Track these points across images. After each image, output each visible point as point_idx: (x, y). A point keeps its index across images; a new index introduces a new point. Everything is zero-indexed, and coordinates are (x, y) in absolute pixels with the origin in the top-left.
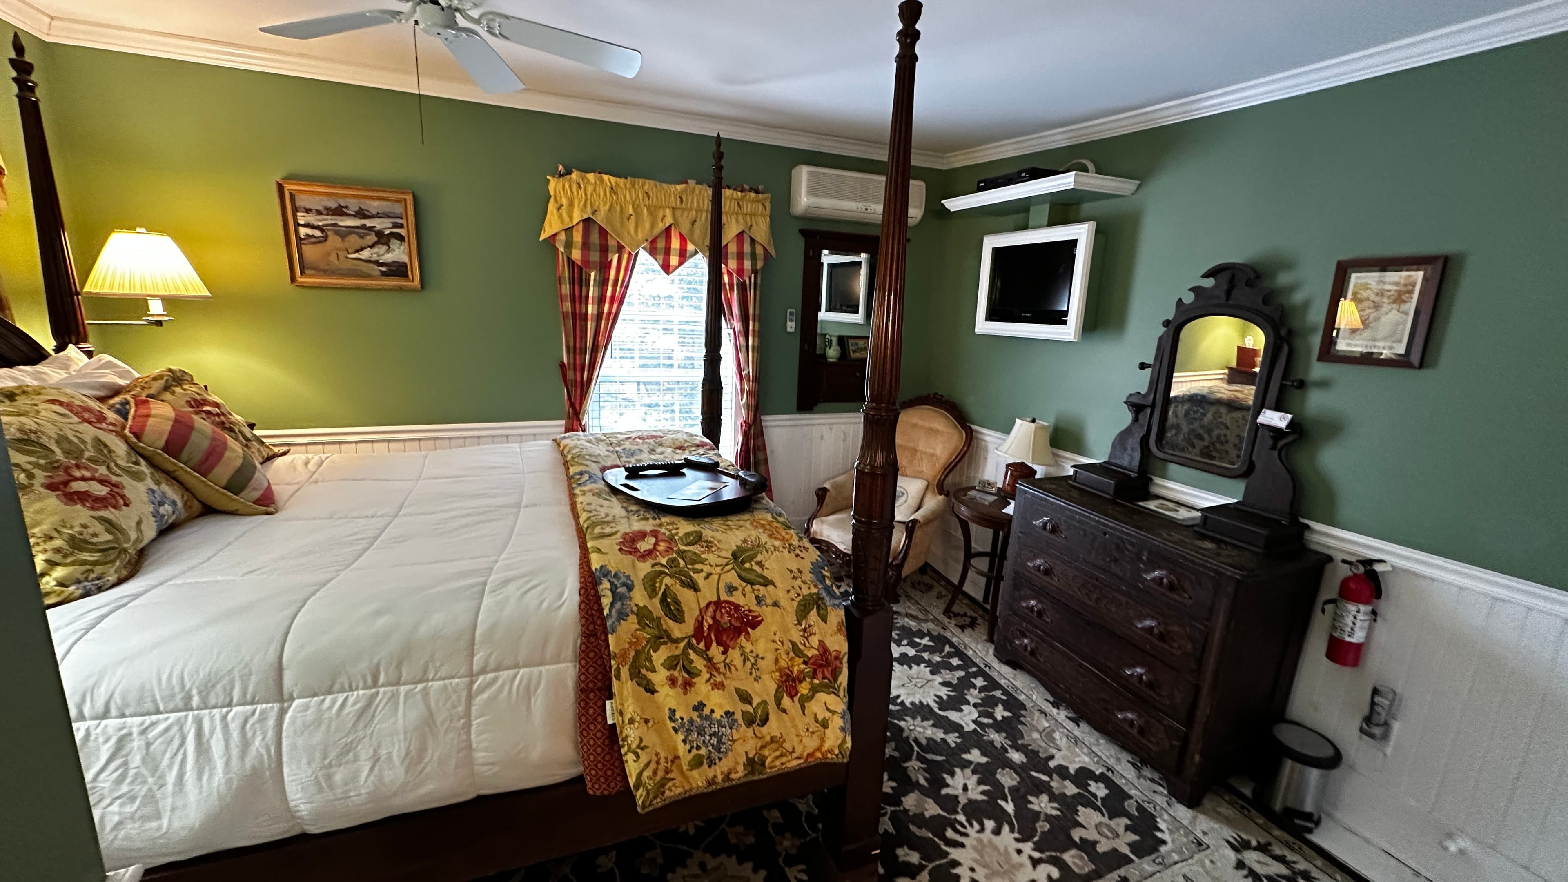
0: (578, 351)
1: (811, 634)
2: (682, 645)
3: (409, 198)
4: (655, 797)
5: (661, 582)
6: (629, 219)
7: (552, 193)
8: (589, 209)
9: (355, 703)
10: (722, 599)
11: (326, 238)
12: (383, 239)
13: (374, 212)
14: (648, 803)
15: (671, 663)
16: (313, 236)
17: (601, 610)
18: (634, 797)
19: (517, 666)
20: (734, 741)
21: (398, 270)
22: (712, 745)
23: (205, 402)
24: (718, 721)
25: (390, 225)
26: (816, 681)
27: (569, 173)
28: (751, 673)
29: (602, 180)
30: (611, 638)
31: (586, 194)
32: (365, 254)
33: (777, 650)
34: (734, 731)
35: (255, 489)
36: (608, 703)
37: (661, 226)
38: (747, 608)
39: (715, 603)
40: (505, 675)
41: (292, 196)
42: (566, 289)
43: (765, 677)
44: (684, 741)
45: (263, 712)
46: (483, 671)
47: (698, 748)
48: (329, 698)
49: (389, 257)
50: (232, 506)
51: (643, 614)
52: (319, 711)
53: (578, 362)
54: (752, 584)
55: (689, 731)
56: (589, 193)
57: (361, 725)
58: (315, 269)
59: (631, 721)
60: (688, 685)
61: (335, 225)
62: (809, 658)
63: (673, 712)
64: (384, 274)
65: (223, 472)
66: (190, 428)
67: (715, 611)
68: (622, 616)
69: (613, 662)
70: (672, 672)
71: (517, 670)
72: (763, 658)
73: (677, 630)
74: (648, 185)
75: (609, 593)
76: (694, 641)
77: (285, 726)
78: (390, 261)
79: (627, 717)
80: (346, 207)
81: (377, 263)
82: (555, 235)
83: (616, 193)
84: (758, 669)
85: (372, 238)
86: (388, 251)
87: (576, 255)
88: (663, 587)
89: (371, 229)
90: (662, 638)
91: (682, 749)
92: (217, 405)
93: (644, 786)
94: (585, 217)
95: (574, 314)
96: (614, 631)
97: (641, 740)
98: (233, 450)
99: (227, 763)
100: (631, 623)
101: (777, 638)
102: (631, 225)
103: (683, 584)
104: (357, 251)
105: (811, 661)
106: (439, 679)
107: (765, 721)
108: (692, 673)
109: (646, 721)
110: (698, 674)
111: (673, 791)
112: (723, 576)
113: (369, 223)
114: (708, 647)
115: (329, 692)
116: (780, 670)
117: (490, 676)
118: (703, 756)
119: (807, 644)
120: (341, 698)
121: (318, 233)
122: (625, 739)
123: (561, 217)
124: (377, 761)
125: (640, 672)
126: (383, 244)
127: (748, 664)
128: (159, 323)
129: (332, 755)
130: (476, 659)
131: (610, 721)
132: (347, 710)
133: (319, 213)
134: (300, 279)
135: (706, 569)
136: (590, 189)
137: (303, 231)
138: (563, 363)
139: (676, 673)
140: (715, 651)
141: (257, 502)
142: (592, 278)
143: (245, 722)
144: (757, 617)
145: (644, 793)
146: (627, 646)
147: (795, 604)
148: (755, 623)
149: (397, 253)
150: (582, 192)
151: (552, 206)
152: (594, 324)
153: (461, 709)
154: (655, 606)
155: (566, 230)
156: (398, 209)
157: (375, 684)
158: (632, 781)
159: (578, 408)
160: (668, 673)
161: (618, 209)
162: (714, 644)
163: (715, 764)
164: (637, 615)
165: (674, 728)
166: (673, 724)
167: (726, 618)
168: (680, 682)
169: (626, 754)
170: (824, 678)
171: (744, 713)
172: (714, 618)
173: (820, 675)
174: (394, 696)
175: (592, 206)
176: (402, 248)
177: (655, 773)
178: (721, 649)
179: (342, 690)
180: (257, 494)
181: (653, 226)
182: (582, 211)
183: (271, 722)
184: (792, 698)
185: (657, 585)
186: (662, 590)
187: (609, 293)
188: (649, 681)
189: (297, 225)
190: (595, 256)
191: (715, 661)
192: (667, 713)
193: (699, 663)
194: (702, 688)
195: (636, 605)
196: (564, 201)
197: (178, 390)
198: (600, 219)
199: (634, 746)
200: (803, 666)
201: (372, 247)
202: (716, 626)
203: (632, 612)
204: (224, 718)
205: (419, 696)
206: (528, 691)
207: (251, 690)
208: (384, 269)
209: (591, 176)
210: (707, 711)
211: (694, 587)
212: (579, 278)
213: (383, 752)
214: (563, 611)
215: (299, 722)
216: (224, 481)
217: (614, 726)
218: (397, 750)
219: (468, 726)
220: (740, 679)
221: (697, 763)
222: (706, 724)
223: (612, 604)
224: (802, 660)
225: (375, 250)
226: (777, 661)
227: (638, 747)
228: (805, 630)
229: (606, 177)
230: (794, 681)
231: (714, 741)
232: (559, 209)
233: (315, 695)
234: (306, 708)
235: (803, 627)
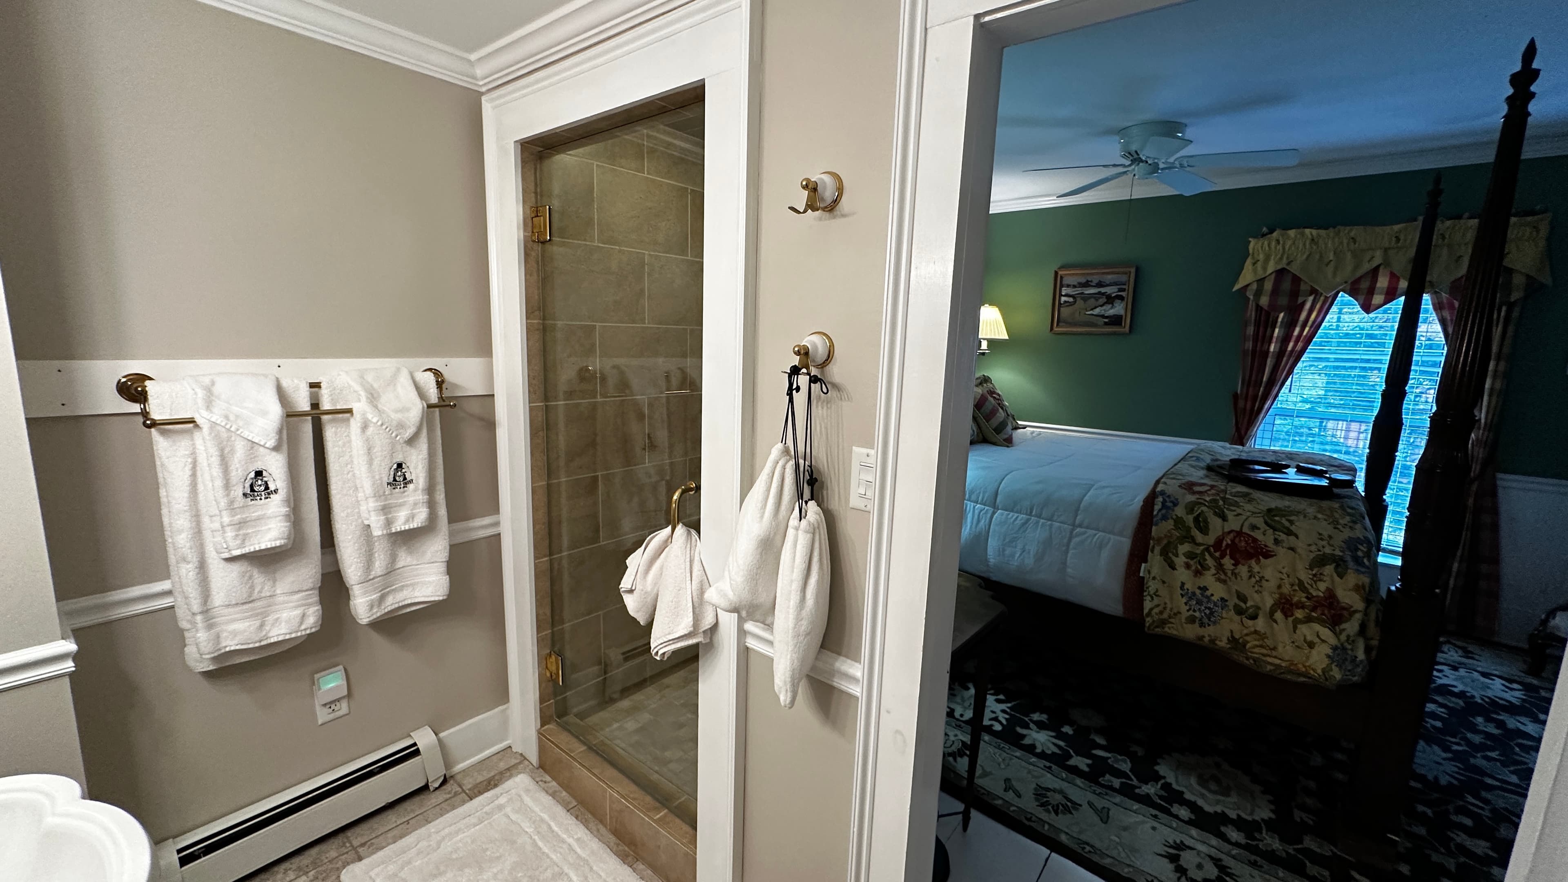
0: (1252, 383)
1: (1320, 580)
2: (1202, 548)
3: (1133, 270)
4: (1157, 627)
5: (1199, 508)
6: (1327, 265)
7: (1251, 251)
8: (1285, 261)
9: (1021, 520)
10: (1243, 531)
11: (1075, 302)
12: (1110, 300)
13: (1108, 283)
14: (1152, 627)
15: (1190, 555)
16: (1068, 302)
17: (1153, 510)
18: (1145, 621)
19: (1097, 529)
20: (1222, 618)
21: (1116, 320)
22: (1205, 613)
23: (994, 393)
24: (1214, 602)
25: (1117, 290)
26: (1314, 614)
27: (1271, 231)
28: (1254, 587)
29: (1303, 234)
30: (1154, 528)
31: (1284, 249)
32: (1097, 311)
33: (1282, 579)
34: (1224, 612)
35: (1005, 434)
36: (1143, 565)
37: (1367, 267)
38: (1263, 543)
39: (1237, 532)
40: (1091, 532)
41: (1062, 277)
42: (1251, 330)
43: (1266, 594)
44: (1186, 604)
45: (987, 510)
46: (1080, 526)
47: (1194, 611)
48: (1012, 514)
49: (1112, 312)
50: (994, 440)
51: (1179, 522)
52: (1007, 518)
53: (1250, 393)
54: (1275, 529)
55: (1190, 599)
56: (1287, 247)
57: (1021, 532)
58: (1064, 322)
59: (1154, 578)
60: (1198, 573)
61: (1082, 293)
62: (1313, 597)
63: (1183, 584)
64: (1106, 323)
65: (995, 422)
66: (986, 399)
67: (1235, 537)
68: (1165, 518)
69: (1151, 541)
70: (1189, 560)
71: (1096, 532)
72: (1267, 581)
73: (1199, 537)
74: (1356, 231)
75: (1160, 504)
76: (1212, 549)
77: (994, 519)
78: (1112, 314)
79: (1153, 575)
80: (1091, 281)
81: (1103, 316)
82: (1247, 286)
83: (1317, 244)
84: (1261, 586)
85: (1103, 300)
86: (1112, 308)
87: (1264, 301)
88: (1199, 511)
89: (1103, 294)
90: (1188, 538)
91: (1184, 608)
92: (999, 395)
93: (1152, 617)
94: (1279, 267)
95: (1254, 351)
96: (1156, 524)
97: (1157, 591)
98: (1000, 414)
99: (971, 527)
100: (1170, 525)
101: (1284, 571)
102: (1330, 270)
103: (1215, 514)
104: (1092, 309)
105: (1315, 599)
106: (1058, 522)
107: (1254, 617)
108: (1205, 568)
109: (1164, 582)
110: (1209, 569)
111: (1169, 630)
112: (1250, 518)
113: (1103, 290)
114: (1223, 556)
115: (1012, 511)
116: (1281, 594)
117: (1083, 530)
118: (1197, 618)
119: (1314, 586)
120: (1016, 515)
121: (1071, 300)
122: (1148, 588)
123: (1255, 271)
124: (1024, 551)
125: (1167, 554)
126: (1109, 304)
127: (1253, 580)
128: (983, 354)
129: (1007, 540)
130: (1078, 517)
131: (1141, 574)
132: (1017, 522)
133: (1074, 286)
134: (1055, 329)
135: (1239, 511)
136: (1289, 243)
137: (1063, 299)
138: (1237, 393)
139: (1192, 562)
140: (1227, 562)
141: (1004, 440)
142: (1280, 320)
143: (981, 511)
144: (1270, 551)
145: (1151, 621)
146: (1163, 536)
147: (1312, 556)
148: (1268, 555)
149: (1118, 309)
150: (1280, 247)
151: (1249, 261)
152: (1274, 360)
153: (1065, 541)
154: (1190, 520)
155: (1258, 281)
156: (1124, 278)
157: (1030, 514)
158: (1146, 611)
159: (1243, 432)
160: (1186, 560)
161: (1317, 257)
162: (1228, 557)
163: (1205, 627)
164: (1175, 521)
165: (1181, 594)
166: (1181, 592)
167: (1243, 544)
168: (1193, 568)
169: (1146, 596)
170: (1323, 614)
171: (1236, 606)
172: (1233, 541)
173: (1319, 612)
174: (1037, 522)
175: (1288, 258)
176: (1122, 305)
177: (1161, 613)
178: (1233, 562)
179: (1017, 512)
180: (1006, 436)
181: (1356, 267)
182: (1276, 263)
183: (989, 515)
184: (1286, 616)
185: (1196, 509)
186: (1197, 513)
187: (1296, 333)
188: (1172, 562)
189: (1061, 295)
190: (1283, 301)
191: (1225, 567)
192: (1179, 584)
193: (1210, 561)
194: (1209, 579)
195: (1176, 515)
196: (1261, 257)
197: (985, 385)
198: (1294, 269)
199: (1152, 593)
200: (1304, 600)
201: (1101, 306)
202: (1233, 547)
203: (1172, 518)
204: (974, 507)
205: (1048, 528)
206: (1101, 546)
207: (985, 499)
208: (1106, 320)
209: (1292, 233)
210: (1208, 593)
211: (1224, 518)
212: (1265, 321)
213: (1027, 547)
214: (1131, 508)
215: (998, 519)
216: (994, 426)
217: (1143, 578)
218: (1033, 548)
219: (1067, 552)
220: (1244, 585)
221: (1191, 620)
222: (1205, 600)
223: (1160, 510)
224: (1305, 595)
225: (1104, 307)
226: (1279, 587)
227: (1154, 594)
228: (1315, 575)
229: (1307, 231)
230: (1292, 605)
231: (1207, 612)
232: (1254, 264)
233: (1006, 511)
234: (1002, 514)
235: (1314, 572)
